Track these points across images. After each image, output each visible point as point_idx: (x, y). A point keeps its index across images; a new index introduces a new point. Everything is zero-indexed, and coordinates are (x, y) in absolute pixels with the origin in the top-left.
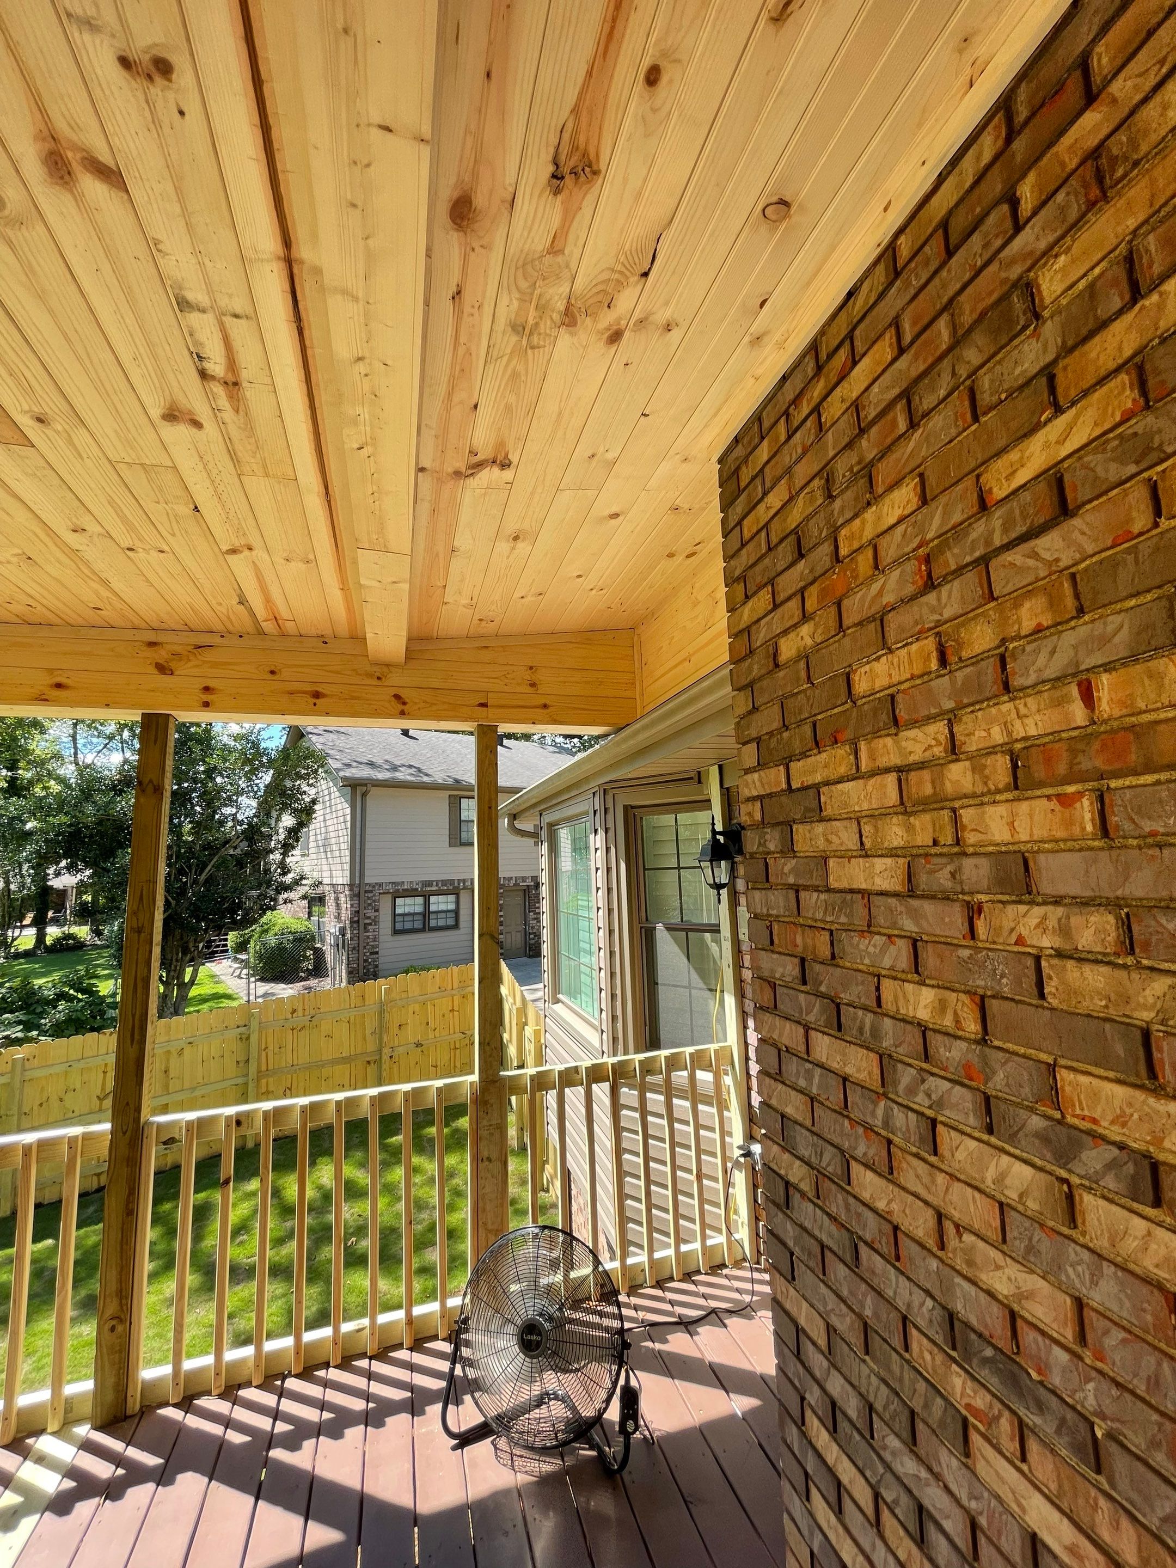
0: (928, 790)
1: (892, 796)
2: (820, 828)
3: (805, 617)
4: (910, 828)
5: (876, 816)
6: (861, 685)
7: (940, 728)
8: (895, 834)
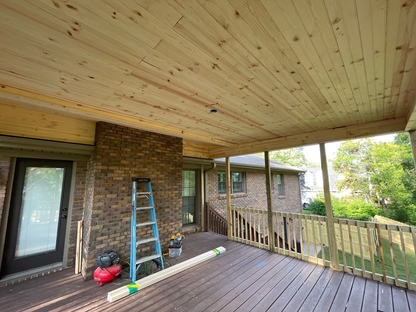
0: (127, 172)
1: (123, 172)
2: (113, 174)
3: (115, 153)
4: (125, 175)
5: (121, 174)
6: (122, 162)
7: (129, 168)
8: (123, 175)
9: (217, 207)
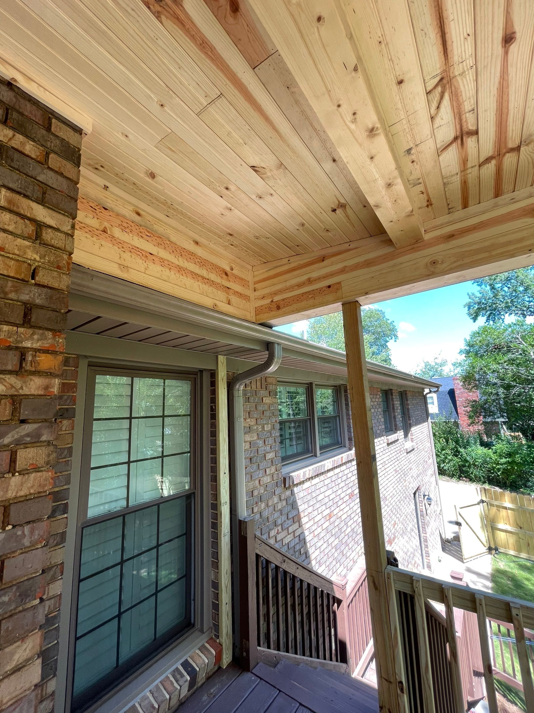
9: (279, 522)
